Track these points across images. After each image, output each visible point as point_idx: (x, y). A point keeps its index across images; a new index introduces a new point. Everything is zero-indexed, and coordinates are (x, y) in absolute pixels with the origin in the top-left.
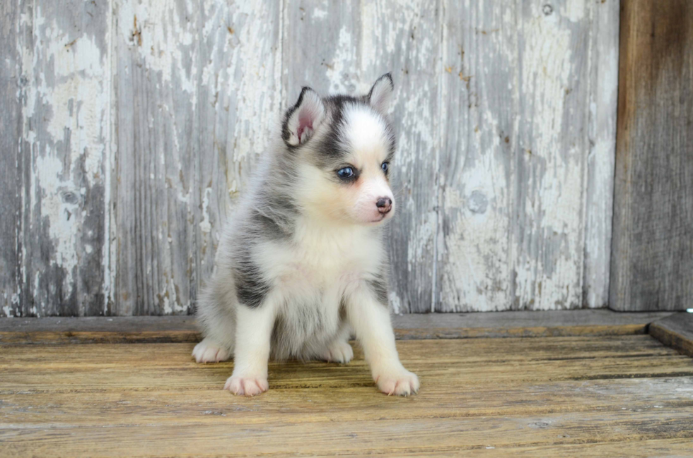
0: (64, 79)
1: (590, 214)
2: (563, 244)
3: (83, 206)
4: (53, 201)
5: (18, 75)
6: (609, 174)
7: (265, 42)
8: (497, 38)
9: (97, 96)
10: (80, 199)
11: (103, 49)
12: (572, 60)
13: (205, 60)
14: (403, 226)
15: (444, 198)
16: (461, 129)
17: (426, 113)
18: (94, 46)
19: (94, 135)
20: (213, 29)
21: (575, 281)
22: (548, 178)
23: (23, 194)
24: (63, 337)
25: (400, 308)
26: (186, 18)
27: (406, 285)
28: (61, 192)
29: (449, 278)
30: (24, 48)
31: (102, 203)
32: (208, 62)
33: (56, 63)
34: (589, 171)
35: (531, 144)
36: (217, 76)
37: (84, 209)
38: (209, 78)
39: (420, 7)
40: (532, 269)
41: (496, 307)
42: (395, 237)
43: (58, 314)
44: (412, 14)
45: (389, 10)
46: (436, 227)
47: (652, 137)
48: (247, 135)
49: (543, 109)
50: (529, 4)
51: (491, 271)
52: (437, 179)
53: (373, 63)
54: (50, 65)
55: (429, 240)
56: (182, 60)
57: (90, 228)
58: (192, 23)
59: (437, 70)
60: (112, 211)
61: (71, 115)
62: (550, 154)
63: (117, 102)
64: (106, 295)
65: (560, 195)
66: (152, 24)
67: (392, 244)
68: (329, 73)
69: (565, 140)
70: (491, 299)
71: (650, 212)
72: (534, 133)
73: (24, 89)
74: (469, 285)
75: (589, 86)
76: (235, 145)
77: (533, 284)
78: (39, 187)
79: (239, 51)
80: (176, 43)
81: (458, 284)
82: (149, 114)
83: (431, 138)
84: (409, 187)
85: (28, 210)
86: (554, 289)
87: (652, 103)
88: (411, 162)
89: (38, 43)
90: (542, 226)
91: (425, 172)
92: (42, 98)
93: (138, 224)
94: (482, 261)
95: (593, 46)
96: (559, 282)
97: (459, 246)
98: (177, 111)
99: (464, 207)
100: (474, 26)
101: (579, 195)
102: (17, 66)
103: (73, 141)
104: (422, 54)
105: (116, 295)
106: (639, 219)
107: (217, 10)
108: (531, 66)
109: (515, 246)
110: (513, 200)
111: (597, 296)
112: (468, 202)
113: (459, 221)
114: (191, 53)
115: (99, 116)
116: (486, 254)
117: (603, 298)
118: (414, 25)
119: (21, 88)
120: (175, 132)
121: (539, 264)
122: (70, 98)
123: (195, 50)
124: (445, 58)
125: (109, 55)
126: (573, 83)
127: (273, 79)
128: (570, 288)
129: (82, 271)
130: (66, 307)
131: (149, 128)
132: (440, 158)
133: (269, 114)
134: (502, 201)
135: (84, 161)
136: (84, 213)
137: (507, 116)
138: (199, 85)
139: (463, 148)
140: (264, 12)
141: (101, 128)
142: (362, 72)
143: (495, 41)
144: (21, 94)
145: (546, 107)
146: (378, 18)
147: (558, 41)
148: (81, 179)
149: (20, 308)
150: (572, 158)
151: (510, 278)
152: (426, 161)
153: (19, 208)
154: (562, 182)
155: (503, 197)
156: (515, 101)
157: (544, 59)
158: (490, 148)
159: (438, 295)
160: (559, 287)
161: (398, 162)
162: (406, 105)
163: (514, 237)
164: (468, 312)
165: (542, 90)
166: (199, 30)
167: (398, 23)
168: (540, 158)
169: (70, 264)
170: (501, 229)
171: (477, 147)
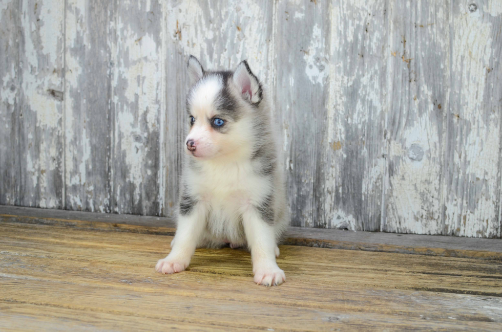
0: (134, 63)
2: (484, 187)
3: (146, 144)
4: (128, 141)
5: (108, 60)
7: (261, 36)
8: (432, 29)
9: (154, 73)
10: (144, 140)
11: (158, 43)
12: (492, 46)
13: (222, 49)
14: (358, 168)
15: (389, 148)
16: (404, 98)
17: (377, 86)
18: (153, 41)
19: (153, 99)
20: (227, 28)
21: (494, 216)
22: (472, 136)
24: (112, 226)
25: (355, 226)
26: (210, 21)
27: (360, 210)
28: (133, 135)
29: (392, 207)
30: (112, 43)
31: (158, 143)
32: (224, 50)
33: (130, 52)
35: (459, 110)
36: (230, 60)
37: (146, 146)
38: (225, 61)
39: (372, 9)
40: (459, 205)
41: (429, 231)
42: (353, 175)
43: (131, 213)
44: (366, 14)
45: (349, 12)
46: (385, 169)
49: (469, 84)
50: (458, 4)
51: (426, 205)
52: (385, 135)
53: (338, 50)
54: (127, 53)
55: (378, 179)
56: (207, 49)
57: (150, 159)
58: (214, 24)
59: (386, 54)
60: (164, 149)
62: (475, 118)
63: (166, 77)
64: (161, 203)
65: (482, 150)
66: (188, 26)
67: (351, 180)
68: (305, 57)
69: (487, 108)
70: (426, 225)
72: (461, 102)
73: (112, 69)
74: (408, 214)
77: (460, 216)
78: (120, 132)
79: (244, 43)
80: (203, 37)
81: (400, 213)
82: (186, 86)
83: (380, 104)
84: (363, 139)
85: (114, 146)
86: (476, 221)
88: (365, 121)
89: (119, 40)
90: (467, 173)
91: (375, 129)
92: (122, 75)
93: (179, 157)
94: (419, 196)
96: (480, 216)
97: (401, 184)
99: (405, 156)
100: (414, 22)
101: (498, 151)
102: (108, 55)
103: (140, 102)
104: (373, 42)
105: (165, 203)
107: (230, 15)
108: (459, 51)
109: (445, 186)
110: (444, 152)
112: (408, 152)
113: (401, 165)
114: (213, 44)
115: (155, 86)
116: (422, 191)
118: (368, 22)
119: (110, 68)
121: (465, 202)
122: (138, 75)
123: (216, 42)
124: (391, 46)
125: (162, 47)
126: (494, 64)
127: (268, 62)
128: (489, 222)
129: (145, 186)
130: (136, 209)
132: (388, 119)
134: (435, 153)
135: (146, 115)
137: (440, 89)
138: (218, 66)
139: (405, 112)
140: (260, 16)
141: (157, 94)
142: (330, 56)
143: (430, 32)
144: (110, 72)
145: (471, 82)
146: (341, 17)
147: (481, 31)
148: (145, 127)
149: (109, 207)
150: (492, 122)
151: (441, 210)
152: (376, 121)
153: (109, 144)
154: (484, 140)
155: (436, 149)
156: (447, 78)
157: (470, 45)
158: (426, 112)
159: (384, 219)
160: (480, 220)
161: (355, 121)
162: (362, 80)
163: (444, 181)
164: (407, 233)
165: (468, 69)
166: (218, 29)
167: (356, 21)
168: (466, 121)
169: (138, 182)
170: (434, 174)
171: (415, 111)
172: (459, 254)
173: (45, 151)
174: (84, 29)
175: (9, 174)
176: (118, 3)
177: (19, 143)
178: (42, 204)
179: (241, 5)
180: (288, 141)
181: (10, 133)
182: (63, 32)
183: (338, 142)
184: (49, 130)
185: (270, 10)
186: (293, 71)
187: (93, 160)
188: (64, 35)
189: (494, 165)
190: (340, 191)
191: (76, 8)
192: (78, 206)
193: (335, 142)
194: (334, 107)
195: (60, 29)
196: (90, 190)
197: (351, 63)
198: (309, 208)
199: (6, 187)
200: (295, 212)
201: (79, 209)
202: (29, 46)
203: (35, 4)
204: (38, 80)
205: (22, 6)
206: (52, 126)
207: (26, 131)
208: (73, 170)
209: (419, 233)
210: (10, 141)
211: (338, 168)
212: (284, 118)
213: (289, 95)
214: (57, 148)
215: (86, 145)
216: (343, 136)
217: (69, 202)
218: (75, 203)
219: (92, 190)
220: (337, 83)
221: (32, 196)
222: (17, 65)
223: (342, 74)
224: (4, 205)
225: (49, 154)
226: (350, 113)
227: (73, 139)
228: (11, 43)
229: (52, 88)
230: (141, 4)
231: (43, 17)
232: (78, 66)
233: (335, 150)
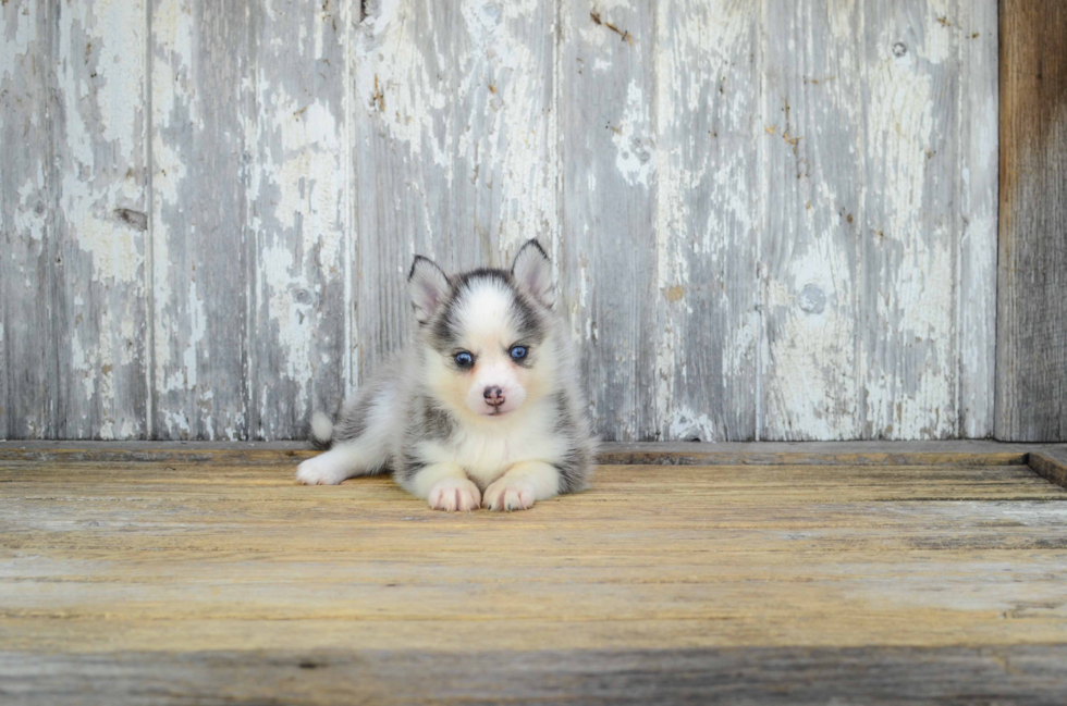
0: (293, 154)
1: (965, 314)
2: (929, 354)
3: (318, 306)
4: (282, 301)
5: (239, 151)
6: (990, 261)
7: (534, 102)
8: (832, 87)
9: (332, 173)
10: (315, 298)
11: (339, 116)
12: (934, 113)
13: (462, 126)
14: (714, 330)
15: (767, 293)
16: (789, 205)
17: (742, 186)
18: (328, 113)
19: (330, 221)
20: (470, 89)
21: (947, 402)
22: (907, 267)
23: (248, 293)
24: (283, 456)
25: (713, 434)
26: (437, 76)
27: (721, 405)
28: (291, 289)
29: (776, 397)
30: (247, 119)
31: (341, 302)
32: (465, 129)
33: (284, 134)
34: (962, 259)
35: (882, 223)
36: (476, 146)
37: (319, 310)
38: (467, 149)
39: (730, 52)
40: (888, 385)
41: (840, 435)
42: (705, 344)
43: (290, 437)
44: (720, 62)
45: (690, 58)
46: (759, 331)
47: (1043, 211)
48: (515, 218)
49: (897, 178)
50: (874, 43)
51: (833, 389)
52: (758, 270)
53: (672, 125)
54: (277, 137)
55: (750, 348)
56: (434, 128)
57: (327, 333)
58: (445, 82)
59: (755, 131)
60: (353, 313)
61: (302, 197)
62: (909, 235)
63: (356, 180)
65: (923, 290)
66: (396, 84)
67: (702, 353)
68: (615, 138)
69: (928, 217)
70: (834, 424)
71: (1043, 310)
72: (886, 210)
73: (247, 167)
74: (804, 406)
75: (960, 147)
76: (501, 229)
77: (890, 405)
78: (265, 285)
79: (503, 115)
80: (426, 106)
81: (789, 405)
82: (395, 194)
83: (748, 218)
84: (721, 280)
85: (253, 312)
86: (918, 413)
87: (1041, 166)
88: (724, 247)
89: (262, 111)
90: (900, 330)
92: (268, 177)
93: (385, 327)
94: (820, 375)
95: (963, 95)
96: (925, 403)
97: (789, 356)
98: (428, 190)
99: (794, 306)
100: (801, 74)
101: (950, 290)
102: (239, 140)
103: (305, 228)
104: (734, 111)
106: (1027, 319)
107: (475, 65)
108: (878, 123)
109: (864, 356)
110: (860, 296)
111: (978, 422)
112: (799, 298)
113: (789, 322)
114: (444, 118)
115: (335, 197)
116: (825, 366)
117: (986, 426)
118: (723, 75)
119: (243, 166)
120: (427, 216)
121: (898, 379)
122: (300, 176)
123: (450, 115)
124: (764, 116)
125: (347, 124)
126: (937, 143)
127: (546, 148)
128: (941, 411)
129: (317, 385)
131: (395, 210)
132: (763, 243)
133: (542, 191)
135: (319, 252)
136: (319, 315)
137: (849, 188)
138: (455, 157)
140: (531, 66)
141: (339, 211)
142: (658, 136)
143: (830, 91)
144: (243, 173)
145: (901, 175)
146: (676, 68)
147: (914, 89)
148: (315, 274)
149: (245, 430)
150: (938, 241)
151: (858, 397)
152: (743, 247)
153: (243, 309)
154: (926, 272)
155: (847, 292)
156: (860, 169)
157: (897, 113)
158: (827, 229)
159: (763, 418)
160: (925, 410)
161: (706, 249)
162: (716, 176)
163: (862, 345)
164: (802, 441)
165: (895, 154)
166: (453, 90)
167: (702, 73)
168: (894, 241)
169: (303, 378)
170: (845, 334)
171: (809, 228)
172: (911, 461)
173: (111, 328)
174: (190, 91)
175: (32, 377)
176: (258, 43)
177: (54, 315)
178: (106, 432)
179: (495, 47)
180: (587, 289)
181: (34, 295)
182: (145, 98)
183: (678, 286)
184: (119, 286)
185: (549, 56)
186: (594, 164)
187: (212, 340)
188: (149, 105)
189: (944, 314)
190: (684, 373)
191: (173, 53)
192: (181, 432)
193: (671, 288)
194: (669, 225)
195: (140, 92)
196: (206, 398)
197: (696, 147)
198: (629, 407)
199: (27, 403)
200: (605, 416)
201: (184, 437)
202: (75, 125)
203: (86, 45)
204: (96, 192)
205: (58, 49)
206: (125, 280)
207: (69, 291)
208: (170, 362)
209: (824, 438)
210: (34, 313)
211: (679, 332)
212: (579, 247)
213: (587, 207)
214: (136, 321)
215: (196, 313)
216: (686, 276)
217: (163, 424)
218: (176, 427)
219: (209, 399)
220: (673, 183)
221: (84, 417)
222: (49, 162)
223: (681, 167)
224: (23, 439)
225: (120, 334)
226: (697, 235)
227: (170, 304)
228: (35, 120)
229: (125, 205)
230: (305, 46)
231: (104, 70)
232: (178, 162)
233: (671, 302)
